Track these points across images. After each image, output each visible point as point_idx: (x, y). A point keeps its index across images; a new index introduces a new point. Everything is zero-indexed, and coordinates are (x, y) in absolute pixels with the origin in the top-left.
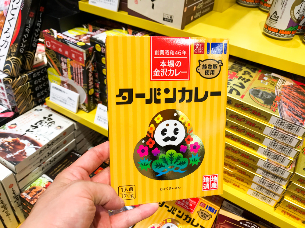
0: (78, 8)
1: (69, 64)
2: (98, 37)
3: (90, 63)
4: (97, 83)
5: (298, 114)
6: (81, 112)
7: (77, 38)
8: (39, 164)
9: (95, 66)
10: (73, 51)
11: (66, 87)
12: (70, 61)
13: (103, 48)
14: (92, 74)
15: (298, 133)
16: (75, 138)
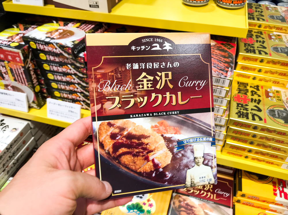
0: (3, 9)
1: (8, 67)
2: (31, 35)
3: (29, 62)
4: (41, 79)
5: (222, 69)
6: (32, 110)
7: (10, 39)
8: (3, 169)
9: (35, 63)
10: (8, 53)
11: (11, 90)
12: (8, 63)
13: (38, 45)
14: (33, 71)
15: (224, 84)
16: (33, 136)
